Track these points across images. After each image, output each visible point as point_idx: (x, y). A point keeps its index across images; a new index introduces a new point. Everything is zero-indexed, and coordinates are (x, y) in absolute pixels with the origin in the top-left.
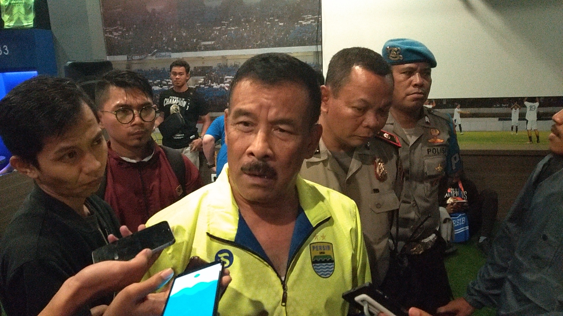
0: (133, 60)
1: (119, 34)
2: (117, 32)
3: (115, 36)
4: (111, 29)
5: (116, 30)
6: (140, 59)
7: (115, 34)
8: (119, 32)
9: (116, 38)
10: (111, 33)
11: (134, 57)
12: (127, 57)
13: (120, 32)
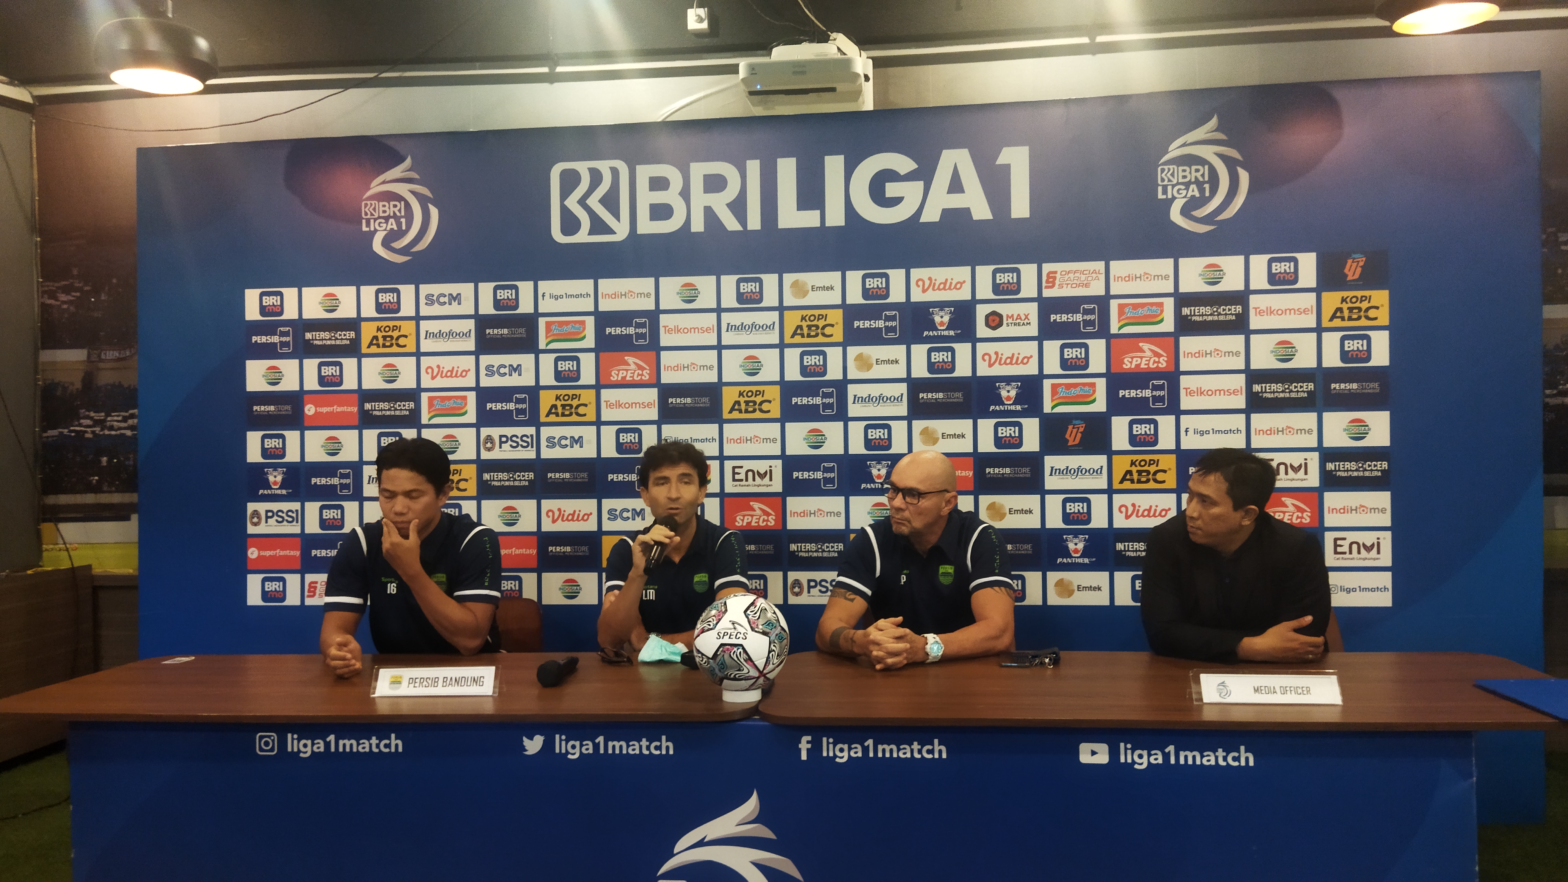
0: (101, 360)
1: (73, 298)
2: (68, 293)
3: (64, 302)
4: (53, 286)
5: (67, 290)
6: (119, 360)
7: (63, 297)
8: (74, 294)
9: (65, 306)
10: (52, 295)
11: (105, 354)
12: (89, 352)
13: (78, 294)
